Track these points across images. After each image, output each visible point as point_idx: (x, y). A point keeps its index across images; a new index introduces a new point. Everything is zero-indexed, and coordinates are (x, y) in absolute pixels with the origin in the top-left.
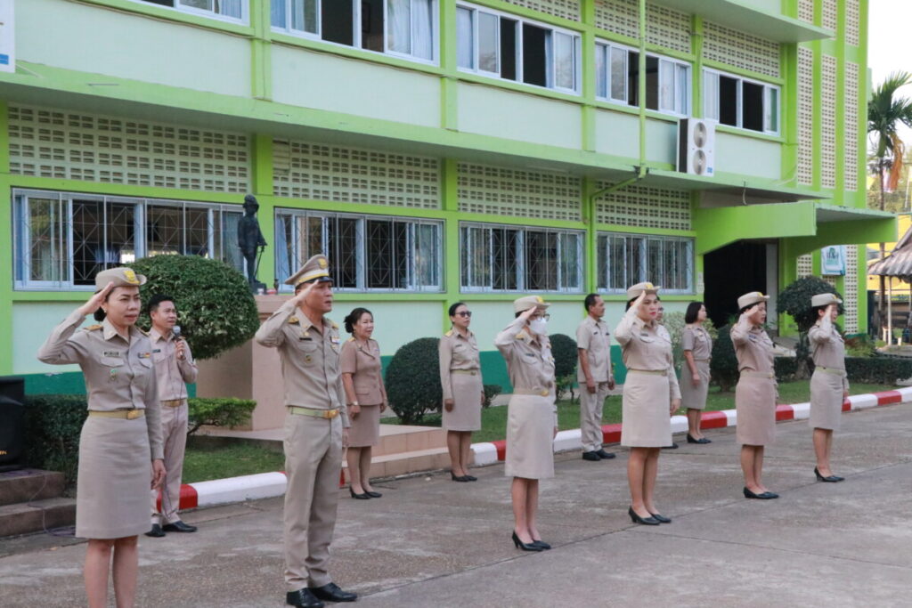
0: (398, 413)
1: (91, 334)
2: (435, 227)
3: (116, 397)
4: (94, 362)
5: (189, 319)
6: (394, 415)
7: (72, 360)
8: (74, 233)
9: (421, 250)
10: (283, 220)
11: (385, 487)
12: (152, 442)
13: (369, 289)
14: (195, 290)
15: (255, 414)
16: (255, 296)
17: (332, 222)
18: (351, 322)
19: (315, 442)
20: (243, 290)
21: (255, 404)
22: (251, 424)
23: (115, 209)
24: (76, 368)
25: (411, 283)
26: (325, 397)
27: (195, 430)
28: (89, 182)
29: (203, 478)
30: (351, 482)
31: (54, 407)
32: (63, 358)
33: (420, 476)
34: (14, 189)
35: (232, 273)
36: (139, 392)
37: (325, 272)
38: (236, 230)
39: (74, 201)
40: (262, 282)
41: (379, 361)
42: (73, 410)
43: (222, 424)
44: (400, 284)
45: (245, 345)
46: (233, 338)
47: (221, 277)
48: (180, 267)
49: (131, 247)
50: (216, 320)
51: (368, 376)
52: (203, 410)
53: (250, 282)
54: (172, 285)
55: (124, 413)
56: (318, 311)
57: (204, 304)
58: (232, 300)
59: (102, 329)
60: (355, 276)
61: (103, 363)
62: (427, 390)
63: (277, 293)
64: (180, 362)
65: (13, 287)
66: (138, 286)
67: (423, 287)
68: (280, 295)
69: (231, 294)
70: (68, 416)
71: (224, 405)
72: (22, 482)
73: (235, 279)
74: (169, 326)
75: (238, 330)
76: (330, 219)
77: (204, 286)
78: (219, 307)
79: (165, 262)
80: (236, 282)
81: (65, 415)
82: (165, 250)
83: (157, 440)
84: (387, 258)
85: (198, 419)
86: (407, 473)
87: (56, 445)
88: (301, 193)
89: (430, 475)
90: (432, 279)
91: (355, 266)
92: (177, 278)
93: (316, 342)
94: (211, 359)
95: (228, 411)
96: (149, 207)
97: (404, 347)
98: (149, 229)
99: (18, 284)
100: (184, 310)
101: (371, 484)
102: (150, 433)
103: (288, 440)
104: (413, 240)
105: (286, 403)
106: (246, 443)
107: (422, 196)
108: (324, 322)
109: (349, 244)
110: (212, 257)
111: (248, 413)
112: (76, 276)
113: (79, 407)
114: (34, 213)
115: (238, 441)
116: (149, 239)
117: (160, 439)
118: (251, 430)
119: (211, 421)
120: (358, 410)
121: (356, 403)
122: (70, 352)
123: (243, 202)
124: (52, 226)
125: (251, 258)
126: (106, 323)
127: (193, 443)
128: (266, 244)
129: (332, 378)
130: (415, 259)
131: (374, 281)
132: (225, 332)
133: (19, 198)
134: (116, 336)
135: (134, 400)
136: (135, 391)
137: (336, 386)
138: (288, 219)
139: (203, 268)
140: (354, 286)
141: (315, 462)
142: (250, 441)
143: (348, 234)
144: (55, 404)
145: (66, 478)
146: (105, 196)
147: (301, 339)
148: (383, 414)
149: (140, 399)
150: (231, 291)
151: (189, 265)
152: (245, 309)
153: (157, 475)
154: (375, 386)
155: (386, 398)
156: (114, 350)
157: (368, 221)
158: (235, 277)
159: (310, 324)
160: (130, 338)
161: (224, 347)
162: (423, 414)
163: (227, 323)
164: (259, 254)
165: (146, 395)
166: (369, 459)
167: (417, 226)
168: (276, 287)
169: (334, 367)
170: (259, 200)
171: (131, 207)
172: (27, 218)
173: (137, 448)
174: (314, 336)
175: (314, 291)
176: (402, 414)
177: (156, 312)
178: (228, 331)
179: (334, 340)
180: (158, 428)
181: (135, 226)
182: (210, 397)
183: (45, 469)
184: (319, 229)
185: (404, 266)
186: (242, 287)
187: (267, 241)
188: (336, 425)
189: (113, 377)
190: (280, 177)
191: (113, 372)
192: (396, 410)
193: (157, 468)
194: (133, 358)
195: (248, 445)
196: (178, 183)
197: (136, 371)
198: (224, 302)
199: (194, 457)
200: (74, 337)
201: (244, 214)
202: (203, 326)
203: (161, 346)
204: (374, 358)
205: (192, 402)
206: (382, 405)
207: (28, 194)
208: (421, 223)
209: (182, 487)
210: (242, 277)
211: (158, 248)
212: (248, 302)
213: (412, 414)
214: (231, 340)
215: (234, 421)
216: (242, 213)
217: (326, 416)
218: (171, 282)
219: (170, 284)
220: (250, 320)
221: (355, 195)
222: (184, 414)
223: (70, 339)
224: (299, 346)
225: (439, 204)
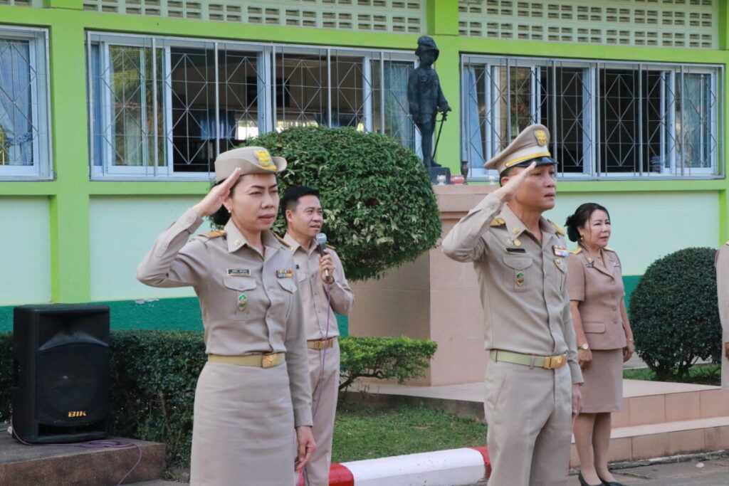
0: (650, 364)
1: (210, 243)
2: (707, 76)
3: (245, 335)
4: (215, 284)
5: (339, 221)
6: (644, 365)
7: (184, 281)
8: (173, 97)
9: (684, 112)
10: (473, 71)
11: (633, 476)
12: (295, 401)
13: (603, 175)
14: (348, 179)
15: (435, 361)
16: (435, 187)
17: (546, 73)
18: (576, 224)
19: (531, 403)
20: (416, 178)
21: (435, 347)
22: (429, 374)
23: (230, 60)
24: (189, 292)
25: (668, 165)
26: (547, 337)
27: (347, 384)
28: (193, 21)
29: (360, 455)
30: (579, 466)
31: (150, 349)
32: (172, 278)
33: (688, 460)
34: (89, 33)
35: (400, 153)
36: (279, 328)
37: (544, 151)
38: (405, 90)
39: (173, 49)
40: (443, 166)
41: (620, 283)
42: (177, 353)
43: (387, 376)
44: (650, 166)
45: (420, 258)
46: (403, 249)
47: (385, 158)
48: (326, 145)
49: (254, 116)
50: (378, 221)
51: (604, 305)
52: (359, 355)
53: (426, 166)
54: (315, 171)
55: (257, 358)
56: (533, 209)
57: (360, 199)
58: (401, 193)
59: (225, 237)
60: (581, 155)
61: (227, 285)
62: (696, 328)
63: (465, 182)
64: (326, 285)
65: (90, 176)
66: (275, 174)
67: (686, 170)
68: (470, 184)
69: (400, 184)
70: (171, 362)
71: (390, 347)
72: (108, 456)
73: (405, 162)
74: (311, 232)
75: (410, 237)
76: (543, 68)
77: (360, 172)
78: (382, 203)
79: (304, 138)
80: (406, 166)
81: (167, 359)
82: (303, 119)
83: (301, 397)
84: (630, 126)
85: (352, 368)
86: (667, 455)
87: (154, 404)
88: (500, 30)
89: (703, 460)
90: (702, 159)
91: (581, 139)
92: (321, 161)
93: (531, 253)
94: (371, 280)
95: (395, 356)
96: (279, 56)
97: (658, 262)
98: (279, 89)
99: (97, 171)
100: (331, 208)
101: (610, 469)
102: (293, 387)
103: (490, 400)
104: (672, 98)
105: (487, 345)
106: (422, 403)
107: (687, 29)
108: (542, 225)
109: (573, 105)
110: (369, 129)
111: (424, 360)
112: (177, 158)
113: (185, 349)
114: (117, 69)
115: (410, 401)
116: (279, 104)
117: (308, 396)
118: (429, 385)
119: (371, 372)
120: (589, 357)
121: (586, 347)
122: (181, 269)
123: (416, 46)
124: (143, 86)
125: (427, 131)
126: (230, 227)
127: (348, 404)
128: (449, 110)
129: (555, 309)
130: (675, 127)
131: (610, 163)
132: (391, 240)
133: (96, 46)
134: (245, 246)
135: (271, 339)
136: (272, 326)
137: (563, 321)
138: (480, 69)
139: (359, 147)
140: (580, 170)
141: (532, 434)
142: (427, 401)
143: (571, 91)
144: (153, 345)
145: (168, 452)
146: (217, 42)
147: (510, 250)
148: (627, 363)
149: (279, 337)
150: (399, 179)
151: (339, 142)
152: (420, 207)
153: (303, 449)
154: (615, 322)
155: (631, 339)
156: (244, 267)
157: (602, 71)
158: (403, 159)
159: (522, 228)
160: (264, 249)
161: (389, 264)
162: (689, 365)
163: (394, 227)
164: (438, 125)
165: (287, 330)
166: (608, 433)
167: (678, 76)
168: (464, 172)
169: (558, 291)
170: (439, 43)
171: (253, 56)
172: (108, 76)
173: (275, 410)
174: (528, 244)
175: (529, 180)
176: (657, 364)
177: (294, 211)
178: (396, 239)
179: (557, 252)
180: (303, 381)
181: (259, 84)
182: (369, 337)
183: (139, 438)
184: (527, 85)
185: (657, 138)
186: (414, 173)
187: (450, 104)
188: (563, 379)
189: (242, 305)
190: (469, 7)
191: (241, 298)
192: (646, 358)
193: (303, 440)
194: (269, 278)
195: (425, 406)
196: (320, 20)
197: (274, 298)
198: (389, 197)
199: (347, 424)
200: (186, 249)
201: (416, 65)
202: (359, 231)
203: (300, 260)
204: (613, 279)
205: (344, 342)
206: (626, 349)
207: (108, 40)
208: (684, 71)
209: (332, 468)
210: (415, 159)
211: (290, 117)
212: (424, 195)
213: (673, 365)
214: (401, 253)
215: (404, 372)
216: (413, 63)
217: (547, 366)
218: (313, 166)
219: (311, 169)
220: (428, 222)
221: (582, 30)
222: (333, 360)
223: (182, 250)
224: (506, 261)
225: (715, 42)
